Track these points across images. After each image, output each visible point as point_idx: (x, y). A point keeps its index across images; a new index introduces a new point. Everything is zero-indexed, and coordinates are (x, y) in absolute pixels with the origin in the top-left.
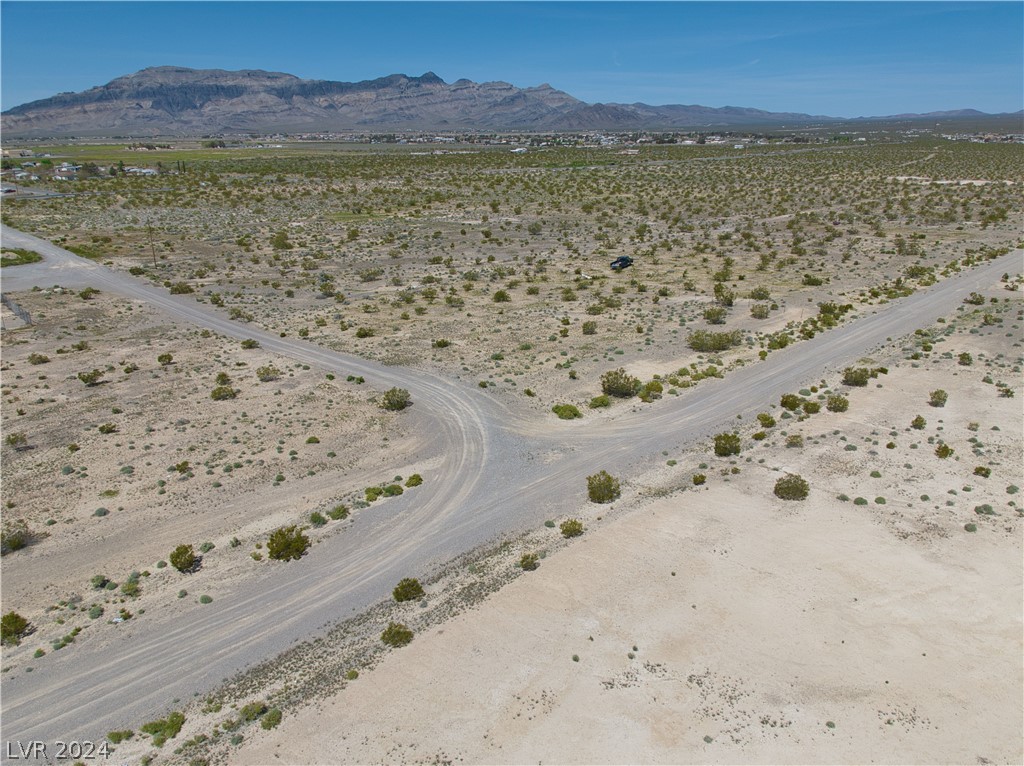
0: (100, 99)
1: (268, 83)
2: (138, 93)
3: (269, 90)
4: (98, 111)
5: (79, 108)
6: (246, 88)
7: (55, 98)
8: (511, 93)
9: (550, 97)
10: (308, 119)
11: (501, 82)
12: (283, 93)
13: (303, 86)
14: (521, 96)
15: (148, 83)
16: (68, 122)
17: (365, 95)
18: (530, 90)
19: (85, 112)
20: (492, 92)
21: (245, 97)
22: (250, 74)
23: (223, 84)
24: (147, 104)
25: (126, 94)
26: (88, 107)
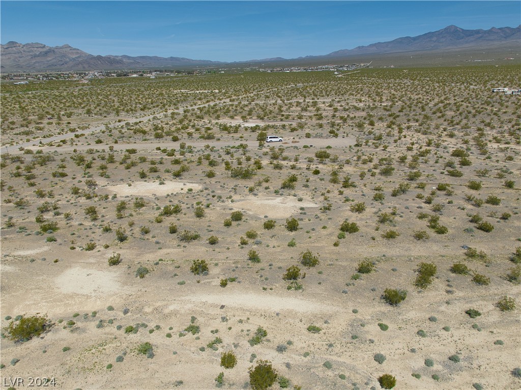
8: (44, 50)
9: (70, 51)
11: (37, 43)
14: (51, 51)
18: (57, 48)
20: (33, 49)
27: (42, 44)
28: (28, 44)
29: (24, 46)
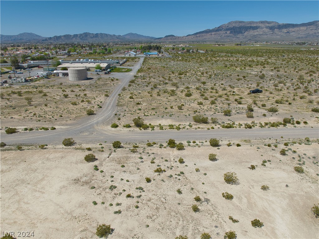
0: (216, 31)
1: (267, 25)
2: (227, 29)
3: (267, 27)
4: (215, 34)
5: (210, 34)
6: (259, 27)
7: (205, 31)
10: (278, 37)
12: (272, 28)
13: (279, 25)
15: (230, 26)
16: (206, 37)
17: (302, 28)
19: (211, 35)
21: (258, 30)
22: (262, 22)
23: (252, 26)
24: (228, 32)
25: (223, 29)
26: (212, 33)
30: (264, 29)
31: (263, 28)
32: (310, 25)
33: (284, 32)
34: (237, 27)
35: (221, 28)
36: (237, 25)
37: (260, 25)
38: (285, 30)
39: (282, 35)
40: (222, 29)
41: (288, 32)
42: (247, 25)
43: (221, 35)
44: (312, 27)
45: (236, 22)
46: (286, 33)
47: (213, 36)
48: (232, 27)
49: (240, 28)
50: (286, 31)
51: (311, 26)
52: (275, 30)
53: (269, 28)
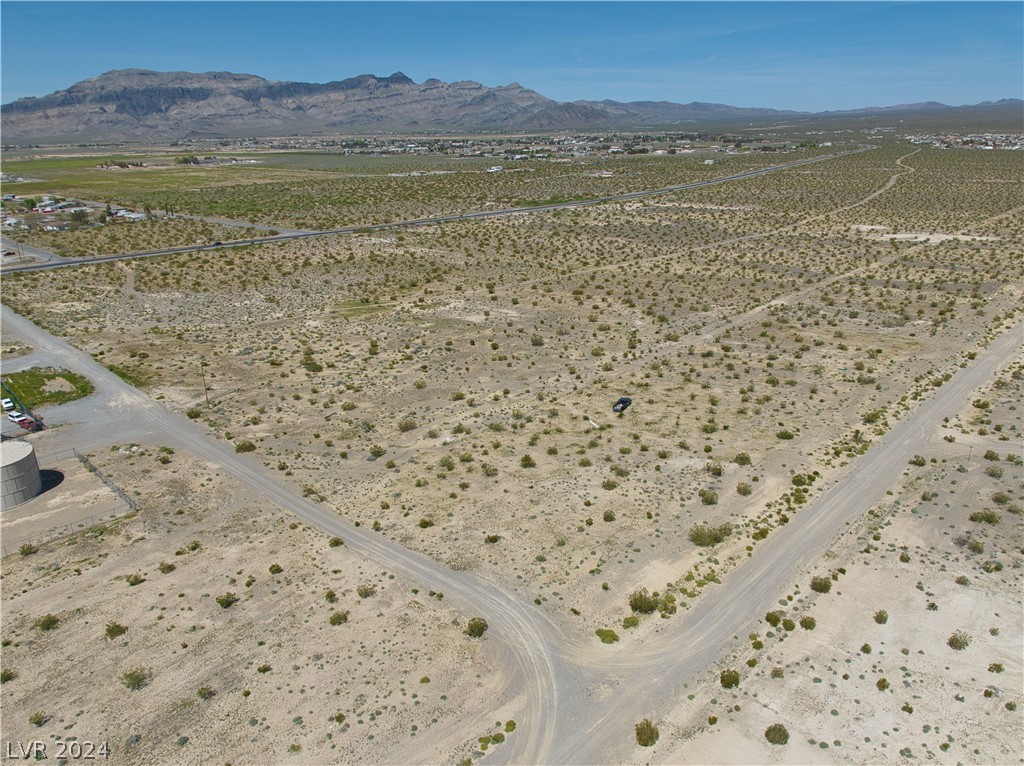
1: (234, 85)
2: (101, 97)
3: (236, 93)
4: (60, 116)
5: (41, 114)
6: (212, 90)
7: (16, 103)
8: (480, 93)
9: (520, 95)
10: (277, 122)
11: (470, 81)
12: (250, 95)
13: (271, 87)
14: (491, 95)
15: (111, 87)
16: (29, 128)
17: (333, 96)
18: (499, 89)
19: (47, 117)
20: (462, 91)
21: (211, 100)
22: (216, 76)
23: (189, 86)
24: (111, 108)
25: (88, 98)
26: (50, 112)
27: (477, 83)
28: (456, 83)
29: (450, 86)
30: (229, 98)
31: (225, 95)
32: (353, 87)
33: (288, 108)
34: (138, 92)
35: (80, 94)
36: (134, 84)
37: (213, 84)
38: (290, 102)
39: (286, 118)
40: (85, 96)
41: (299, 108)
42: (170, 85)
43: (86, 117)
44: (359, 93)
45: (128, 74)
46: (294, 109)
47: (56, 121)
48: (119, 89)
49: (149, 93)
50: (294, 106)
51: (355, 91)
52: (262, 100)
53: (241, 94)
